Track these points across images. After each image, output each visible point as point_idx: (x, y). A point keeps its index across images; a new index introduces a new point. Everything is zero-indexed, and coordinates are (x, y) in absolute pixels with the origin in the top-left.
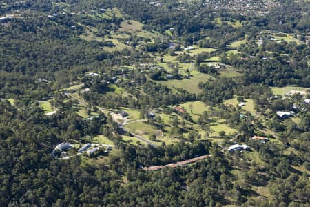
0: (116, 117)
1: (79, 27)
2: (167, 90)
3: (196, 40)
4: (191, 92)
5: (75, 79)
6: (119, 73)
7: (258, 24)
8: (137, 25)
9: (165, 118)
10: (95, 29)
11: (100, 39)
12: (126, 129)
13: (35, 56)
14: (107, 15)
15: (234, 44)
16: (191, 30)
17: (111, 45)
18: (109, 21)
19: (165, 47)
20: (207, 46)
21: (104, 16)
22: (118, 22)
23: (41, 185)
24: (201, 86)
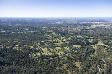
0: (43, 49)
1: (44, 33)
2: (55, 45)
3: (64, 36)
4: (59, 45)
5: (39, 42)
6: (47, 41)
7: (76, 34)
8: (55, 33)
9: (52, 50)
10: (47, 34)
11: (47, 35)
12: (44, 52)
13: (34, 38)
14: (50, 31)
15: (70, 37)
16: (63, 34)
17: (49, 36)
18: (50, 32)
19: (58, 37)
20: (65, 37)
21: (49, 31)
22: (51, 33)
23: (23, 61)
24: (61, 44)
